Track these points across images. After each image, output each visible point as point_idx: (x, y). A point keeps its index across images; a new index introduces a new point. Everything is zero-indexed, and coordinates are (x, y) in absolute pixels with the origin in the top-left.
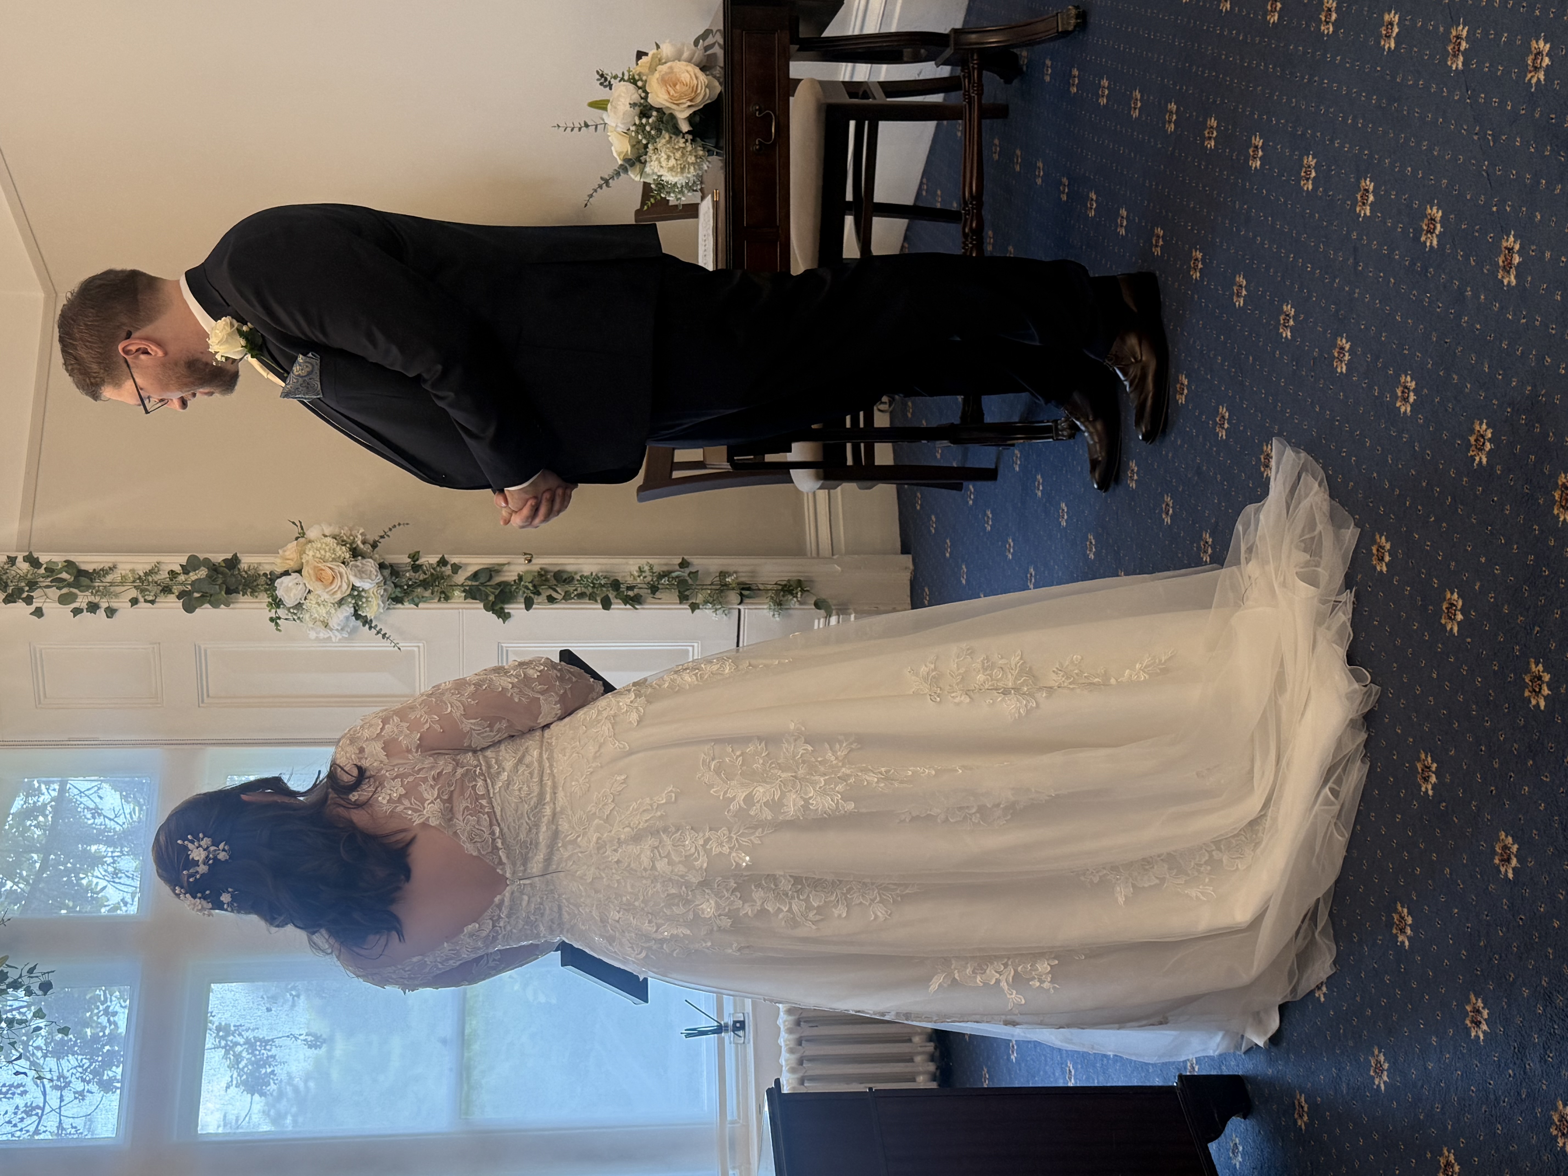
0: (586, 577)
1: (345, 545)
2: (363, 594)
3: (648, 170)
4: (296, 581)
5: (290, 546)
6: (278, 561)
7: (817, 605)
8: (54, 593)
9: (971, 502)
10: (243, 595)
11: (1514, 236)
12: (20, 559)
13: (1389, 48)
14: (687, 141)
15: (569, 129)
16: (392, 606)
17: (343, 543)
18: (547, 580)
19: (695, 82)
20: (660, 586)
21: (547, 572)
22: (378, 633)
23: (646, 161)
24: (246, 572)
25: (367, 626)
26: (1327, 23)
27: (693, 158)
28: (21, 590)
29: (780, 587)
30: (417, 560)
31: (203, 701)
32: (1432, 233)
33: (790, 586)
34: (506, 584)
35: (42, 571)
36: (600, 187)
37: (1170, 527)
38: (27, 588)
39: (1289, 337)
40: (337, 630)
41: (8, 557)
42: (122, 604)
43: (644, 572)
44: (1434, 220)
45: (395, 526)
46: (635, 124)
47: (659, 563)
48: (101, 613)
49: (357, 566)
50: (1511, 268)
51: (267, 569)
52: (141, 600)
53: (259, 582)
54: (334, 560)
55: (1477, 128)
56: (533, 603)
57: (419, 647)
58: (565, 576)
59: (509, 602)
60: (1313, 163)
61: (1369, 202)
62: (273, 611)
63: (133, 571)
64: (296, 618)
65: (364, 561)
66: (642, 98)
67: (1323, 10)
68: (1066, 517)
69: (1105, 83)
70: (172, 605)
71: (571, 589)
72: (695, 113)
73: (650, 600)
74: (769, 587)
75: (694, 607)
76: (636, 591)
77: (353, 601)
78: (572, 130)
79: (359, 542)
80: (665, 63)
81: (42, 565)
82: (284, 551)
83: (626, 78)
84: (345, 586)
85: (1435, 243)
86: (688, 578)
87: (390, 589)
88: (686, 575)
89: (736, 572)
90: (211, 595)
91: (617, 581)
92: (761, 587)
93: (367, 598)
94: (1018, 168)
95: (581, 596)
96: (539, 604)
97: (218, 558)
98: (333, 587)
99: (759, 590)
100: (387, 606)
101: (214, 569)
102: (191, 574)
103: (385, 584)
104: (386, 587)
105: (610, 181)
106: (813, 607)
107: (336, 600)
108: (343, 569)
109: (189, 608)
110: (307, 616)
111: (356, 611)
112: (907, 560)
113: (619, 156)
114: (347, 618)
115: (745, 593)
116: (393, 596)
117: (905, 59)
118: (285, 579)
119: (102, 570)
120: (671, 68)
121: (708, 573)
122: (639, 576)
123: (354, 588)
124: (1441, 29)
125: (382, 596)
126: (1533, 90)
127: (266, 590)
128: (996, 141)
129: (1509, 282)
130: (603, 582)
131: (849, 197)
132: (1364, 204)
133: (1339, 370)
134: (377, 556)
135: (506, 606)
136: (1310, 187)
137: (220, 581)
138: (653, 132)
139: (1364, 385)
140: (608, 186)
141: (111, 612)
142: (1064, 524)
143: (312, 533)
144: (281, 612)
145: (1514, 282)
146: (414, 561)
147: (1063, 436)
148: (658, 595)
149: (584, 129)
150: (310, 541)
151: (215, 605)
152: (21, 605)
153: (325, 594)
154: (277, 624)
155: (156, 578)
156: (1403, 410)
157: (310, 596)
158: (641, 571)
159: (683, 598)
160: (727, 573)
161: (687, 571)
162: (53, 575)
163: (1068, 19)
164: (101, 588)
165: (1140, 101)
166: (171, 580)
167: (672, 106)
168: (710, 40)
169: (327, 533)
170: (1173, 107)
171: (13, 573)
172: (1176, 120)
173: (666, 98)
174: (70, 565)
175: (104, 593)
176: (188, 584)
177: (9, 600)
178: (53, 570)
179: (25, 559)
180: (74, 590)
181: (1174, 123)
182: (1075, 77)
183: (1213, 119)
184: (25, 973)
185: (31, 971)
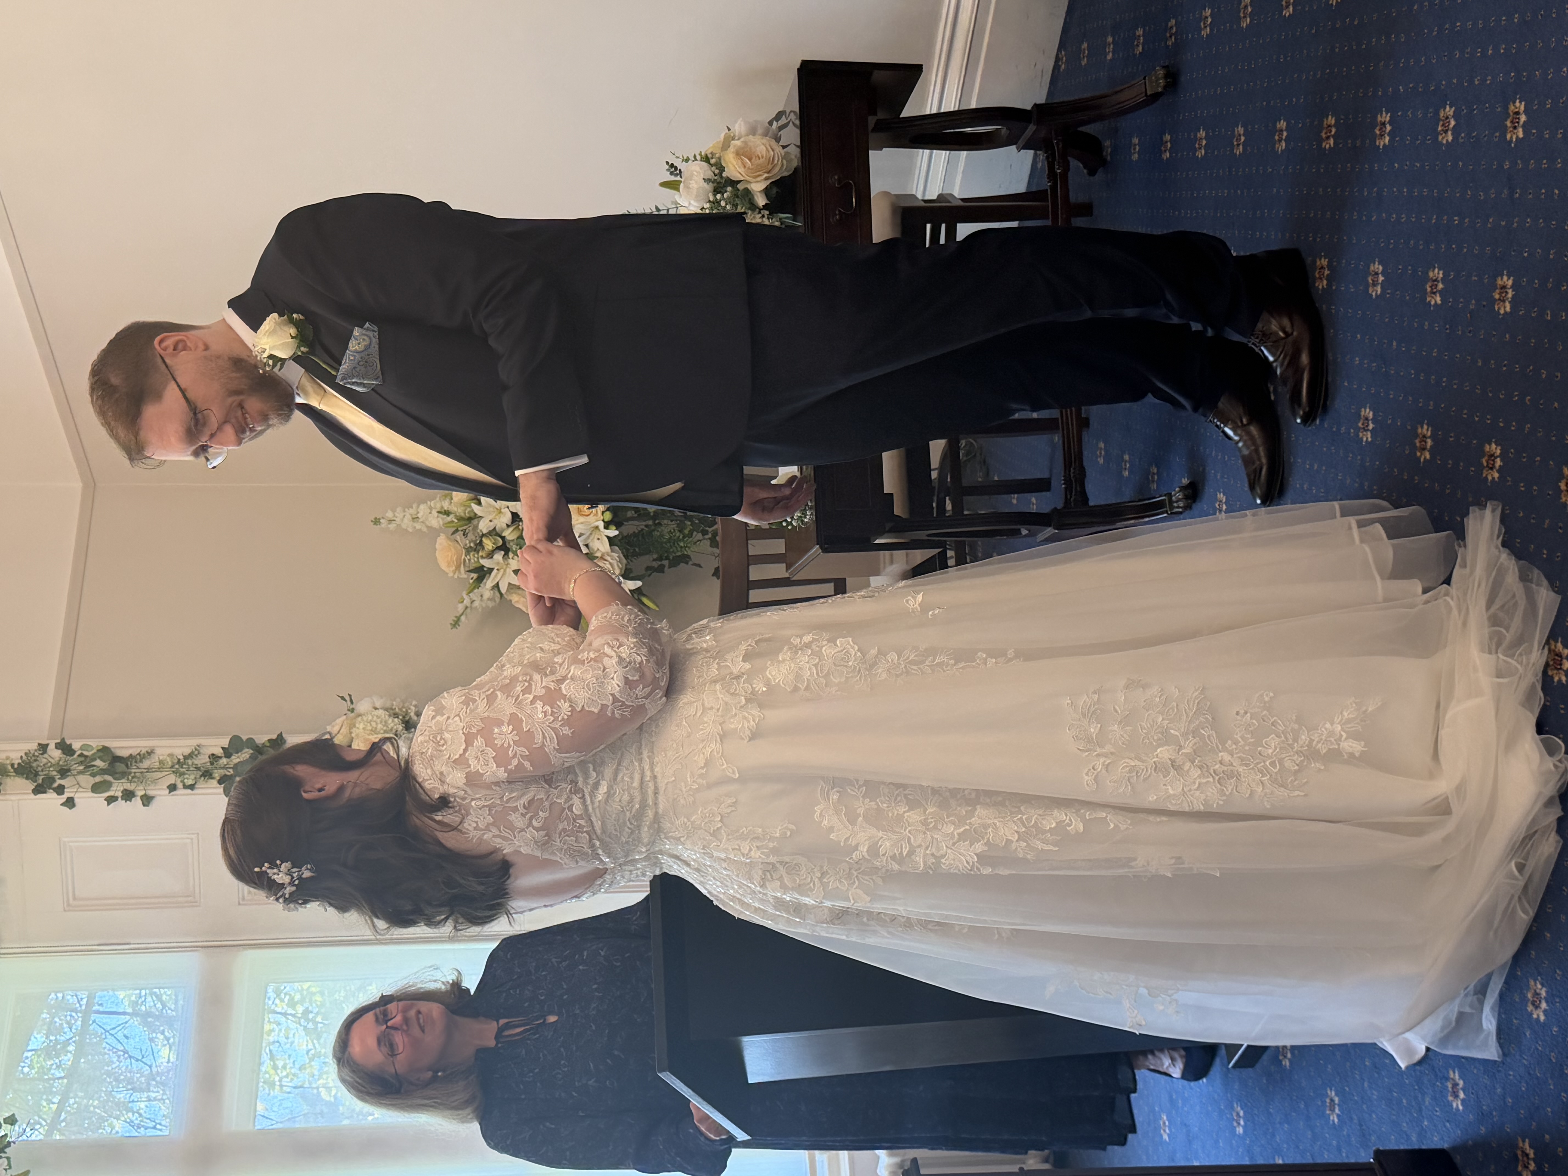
1: (398, 717)
5: (338, 721)
8: (87, 780)
12: (52, 746)
14: (763, 216)
17: (396, 715)
19: (772, 153)
28: (52, 779)
31: (243, 899)
35: (75, 757)
38: (58, 777)
39: (1439, 302)
41: (39, 744)
42: (160, 792)
46: (710, 201)
48: (137, 801)
52: (180, 785)
54: (386, 732)
60: (1451, 112)
63: (171, 755)
66: (715, 175)
70: (212, 792)
72: (771, 183)
79: (412, 714)
80: (739, 139)
81: (75, 751)
82: (333, 726)
83: (698, 157)
97: (262, 739)
101: (258, 749)
102: (233, 757)
119: (139, 754)
120: (745, 142)
133: (1502, 311)
136: (1451, 138)
139: (1534, 315)
141: (147, 800)
143: (363, 706)
150: (360, 715)
152: (51, 795)
155: (196, 761)
162: (86, 762)
163: (1157, 81)
164: (137, 774)
165: (1244, 135)
166: (212, 764)
167: (748, 178)
168: (783, 121)
169: (378, 705)
170: (1282, 124)
171: (45, 761)
172: (1287, 137)
173: (742, 170)
174: (105, 750)
175: (141, 779)
176: (230, 768)
177: (39, 790)
178: (86, 757)
179: (58, 746)
180: (108, 778)
181: (1285, 140)
182: (1166, 142)
183: (1330, 117)
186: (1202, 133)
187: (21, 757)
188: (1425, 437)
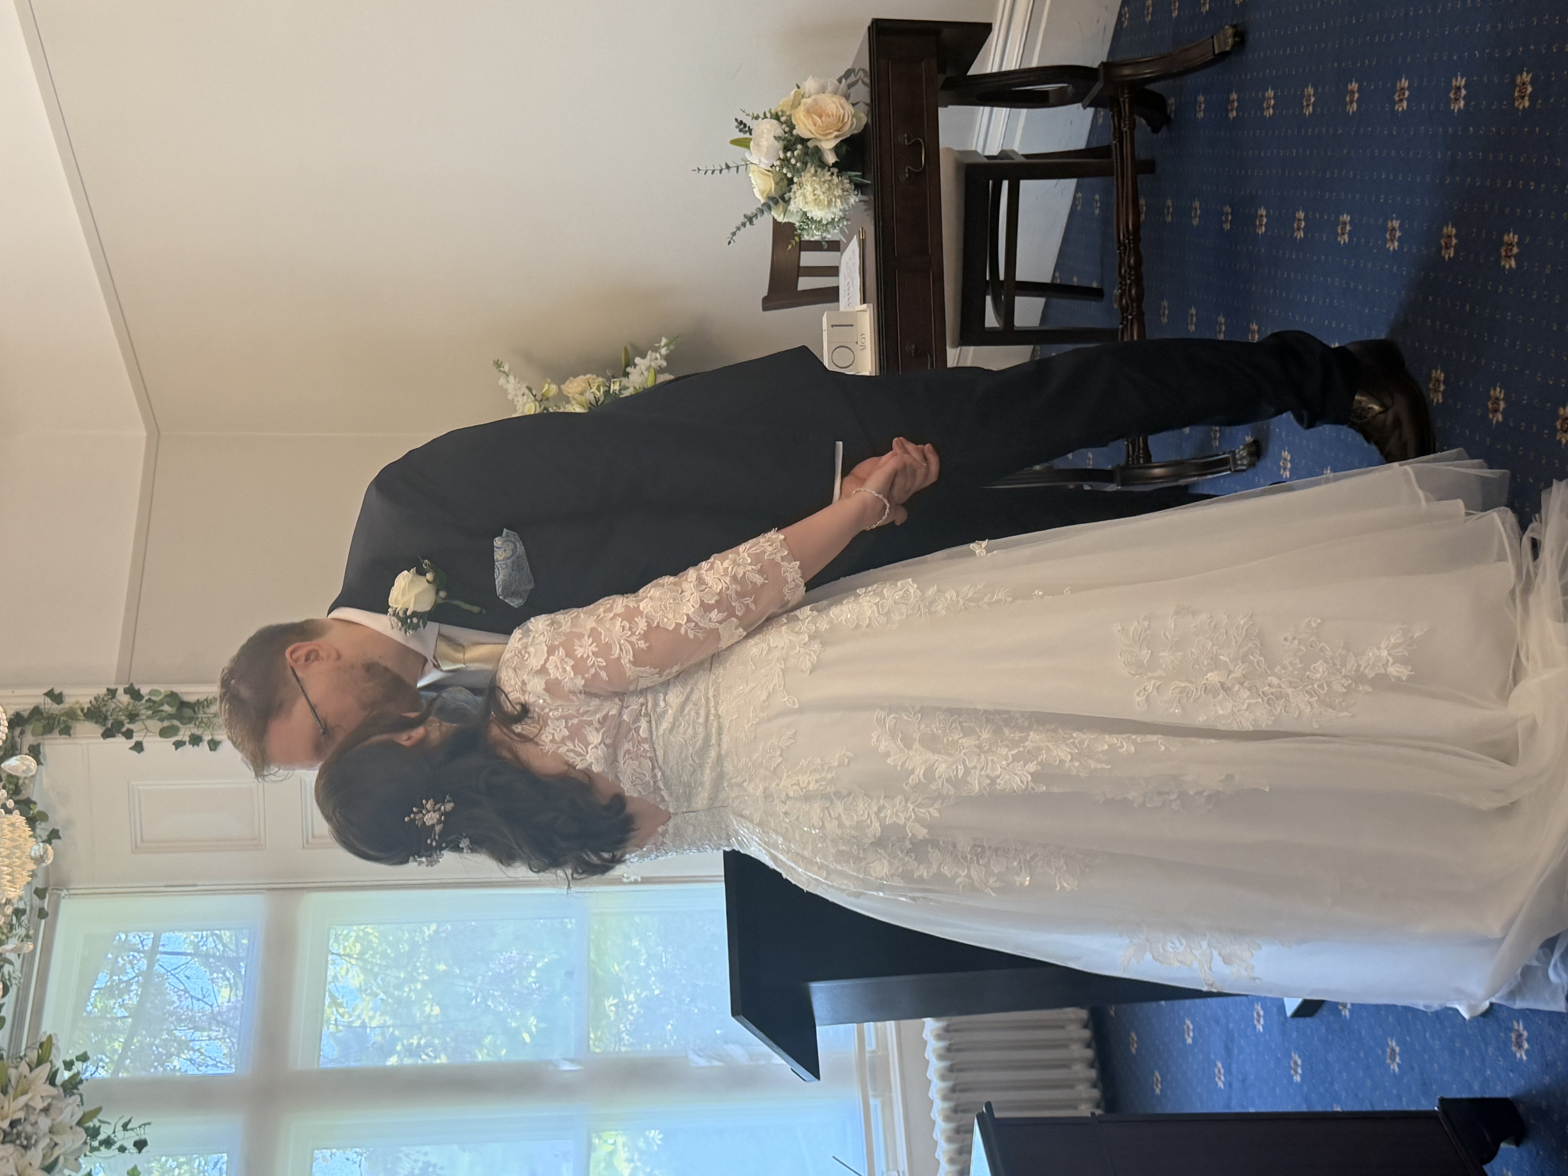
3: (792, 207)
8: (155, 725)
12: (121, 691)
14: (832, 174)
15: (710, 172)
19: (842, 111)
23: (790, 198)
27: (840, 191)
28: (120, 724)
31: (308, 842)
35: (143, 702)
36: (744, 225)
38: (127, 721)
39: (1514, 266)
41: (108, 690)
46: (780, 159)
48: (205, 746)
60: (1528, 79)
66: (785, 133)
72: (842, 141)
78: (713, 172)
80: (809, 97)
81: (143, 697)
83: (768, 115)
105: (754, 219)
113: (762, 194)
117: (1051, 101)
119: (206, 700)
120: (815, 100)
136: (1527, 104)
138: (798, 165)
140: (751, 222)
141: (214, 745)
147: (1243, 465)
149: (725, 171)
152: (120, 739)
162: (154, 707)
163: (1226, 39)
164: (205, 720)
165: (1314, 95)
167: (818, 136)
168: (852, 79)
170: (1354, 86)
171: (113, 706)
172: (1358, 98)
173: (812, 128)
174: (173, 695)
175: (207, 724)
177: (107, 734)
178: (155, 702)
179: (126, 691)
180: (176, 723)
181: (1357, 102)
182: (1233, 101)
183: (1403, 80)
184: (119, 1128)
185: (125, 1127)
186: (1270, 93)
187: (91, 702)
188: (1497, 399)
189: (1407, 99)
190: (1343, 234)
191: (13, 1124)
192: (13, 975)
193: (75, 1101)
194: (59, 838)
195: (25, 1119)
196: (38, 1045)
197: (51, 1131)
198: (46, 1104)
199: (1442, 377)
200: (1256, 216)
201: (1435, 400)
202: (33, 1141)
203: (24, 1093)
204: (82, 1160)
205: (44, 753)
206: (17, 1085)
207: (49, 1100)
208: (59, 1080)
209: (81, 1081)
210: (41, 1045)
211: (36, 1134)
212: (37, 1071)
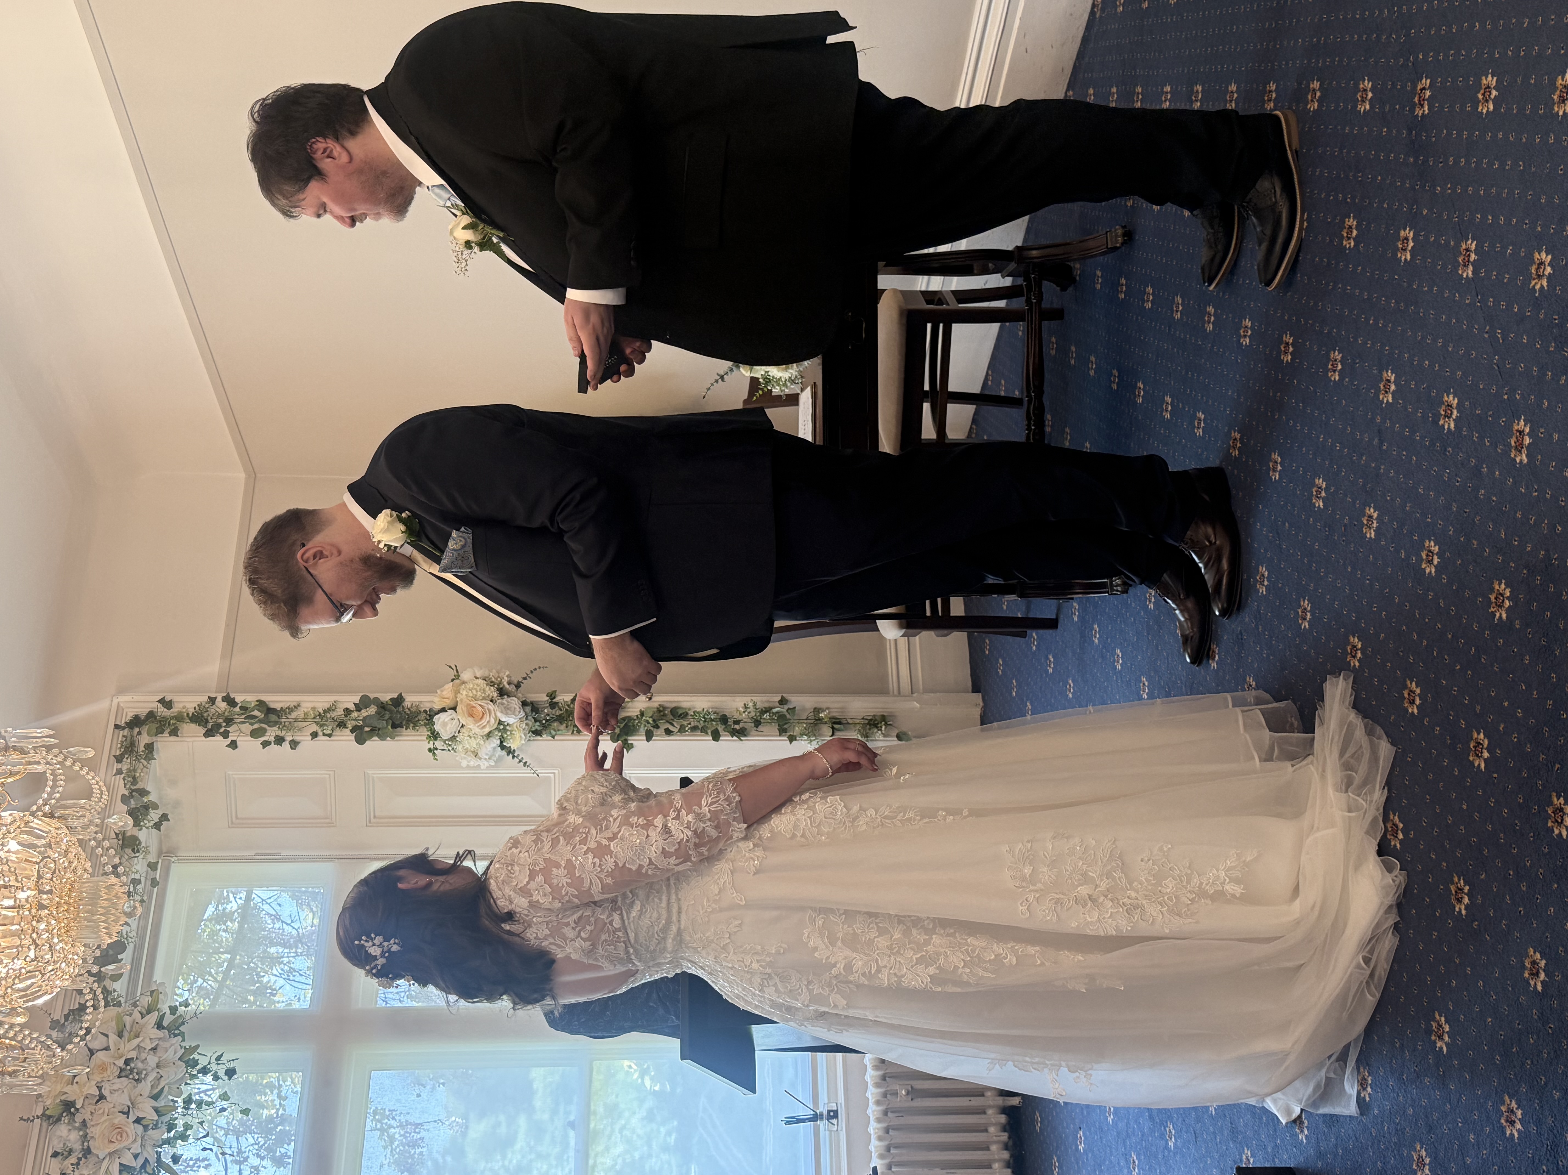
0: (698, 713)
1: (493, 686)
2: (508, 728)
4: (451, 717)
5: (446, 686)
6: (436, 699)
7: (899, 737)
8: (247, 728)
9: (1034, 648)
10: (406, 729)
11: (1524, 421)
12: (219, 699)
13: (1406, 259)
16: (532, 738)
17: (492, 684)
18: (665, 715)
20: (762, 720)
21: (665, 708)
22: (520, 761)
24: (409, 709)
25: (511, 755)
26: (1349, 238)
28: (219, 726)
29: (867, 722)
30: (554, 698)
31: (370, 822)
32: (1449, 418)
33: (876, 720)
34: (630, 719)
35: (237, 709)
36: (717, 381)
37: (1216, 672)
38: (224, 724)
39: (1322, 507)
40: (485, 759)
41: (209, 698)
42: (304, 737)
43: (749, 708)
44: (1451, 406)
45: (535, 669)
47: (761, 700)
48: (286, 745)
49: (503, 704)
50: (1522, 448)
51: (426, 706)
52: (320, 733)
53: (419, 717)
54: (484, 698)
55: (1488, 328)
56: (652, 736)
57: (554, 773)
58: (680, 712)
59: (632, 735)
60: (1339, 357)
61: (1391, 390)
62: (432, 743)
63: (314, 709)
64: (450, 748)
65: (509, 699)
67: (1345, 228)
68: (1121, 661)
69: (1150, 290)
70: (345, 739)
71: (685, 723)
73: (754, 732)
74: (858, 721)
75: (792, 739)
76: (742, 725)
77: (500, 734)
79: (505, 683)
81: (238, 704)
82: (442, 691)
84: (492, 721)
85: (1452, 426)
86: (786, 713)
87: (530, 723)
88: (785, 710)
89: (828, 708)
90: (379, 729)
91: (725, 715)
92: (850, 721)
93: (511, 731)
94: (1073, 362)
95: (694, 729)
96: (657, 736)
97: (386, 697)
98: (483, 721)
99: (848, 723)
100: (528, 738)
101: (382, 706)
102: (363, 711)
103: (527, 719)
104: (527, 721)
105: (725, 376)
106: (896, 739)
107: (485, 733)
108: (491, 706)
109: (360, 741)
110: (459, 748)
111: (501, 742)
112: (978, 698)
114: (494, 748)
115: (836, 726)
116: (533, 729)
117: (975, 272)
118: (442, 716)
119: (288, 708)
121: (804, 709)
122: (744, 712)
123: (500, 723)
124: (1452, 243)
125: (524, 729)
126: (1537, 295)
127: (426, 725)
128: (1054, 340)
129: (1521, 460)
130: (712, 717)
131: (927, 387)
132: (1386, 392)
133: (1368, 536)
134: (520, 695)
135: (629, 738)
136: (1337, 378)
137: (387, 717)
139: (1392, 549)
140: (723, 380)
141: (294, 744)
142: (1119, 667)
143: (466, 676)
144: (439, 744)
145: (1525, 460)
146: (552, 699)
147: (1117, 591)
148: (760, 728)
150: (464, 683)
151: (382, 738)
152: (219, 738)
153: (476, 728)
154: (434, 753)
155: (333, 714)
156: (1428, 571)
157: (463, 730)
158: (746, 707)
159: (782, 731)
160: (820, 709)
161: (786, 707)
162: (246, 712)
163: (1117, 237)
164: (287, 724)
165: (1182, 305)
166: (346, 716)
169: (478, 676)
170: (1211, 310)
171: (213, 711)
172: (1214, 321)
174: (261, 704)
175: (289, 727)
176: (360, 720)
177: (209, 734)
178: (247, 708)
179: (224, 699)
180: (264, 726)
181: (1213, 323)
182: (1122, 285)
183: (1247, 320)
184: (213, 1060)
185: (218, 1058)
187: (195, 708)
188: (1305, 609)
189: (1249, 337)
190: (1199, 428)
191: (127, 1062)
192: (129, 934)
193: (177, 1041)
194: (169, 820)
195: (137, 1058)
196: (149, 993)
197: (158, 1066)
198: (153, 1045)
199: (1266, 573)
200: (1135, 386)
201: (1261, 591)
202: (143, 1076)
203: (137, 1036)
204: (183, 1087)
205: (158, 748)
206: (131, 1031)
207: (157, 1042)
208: (165, 1024)
209: (183, 1023)
210: (152, 992)
211: (145, 1070)
212: (148, 1017)
